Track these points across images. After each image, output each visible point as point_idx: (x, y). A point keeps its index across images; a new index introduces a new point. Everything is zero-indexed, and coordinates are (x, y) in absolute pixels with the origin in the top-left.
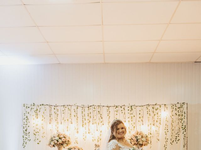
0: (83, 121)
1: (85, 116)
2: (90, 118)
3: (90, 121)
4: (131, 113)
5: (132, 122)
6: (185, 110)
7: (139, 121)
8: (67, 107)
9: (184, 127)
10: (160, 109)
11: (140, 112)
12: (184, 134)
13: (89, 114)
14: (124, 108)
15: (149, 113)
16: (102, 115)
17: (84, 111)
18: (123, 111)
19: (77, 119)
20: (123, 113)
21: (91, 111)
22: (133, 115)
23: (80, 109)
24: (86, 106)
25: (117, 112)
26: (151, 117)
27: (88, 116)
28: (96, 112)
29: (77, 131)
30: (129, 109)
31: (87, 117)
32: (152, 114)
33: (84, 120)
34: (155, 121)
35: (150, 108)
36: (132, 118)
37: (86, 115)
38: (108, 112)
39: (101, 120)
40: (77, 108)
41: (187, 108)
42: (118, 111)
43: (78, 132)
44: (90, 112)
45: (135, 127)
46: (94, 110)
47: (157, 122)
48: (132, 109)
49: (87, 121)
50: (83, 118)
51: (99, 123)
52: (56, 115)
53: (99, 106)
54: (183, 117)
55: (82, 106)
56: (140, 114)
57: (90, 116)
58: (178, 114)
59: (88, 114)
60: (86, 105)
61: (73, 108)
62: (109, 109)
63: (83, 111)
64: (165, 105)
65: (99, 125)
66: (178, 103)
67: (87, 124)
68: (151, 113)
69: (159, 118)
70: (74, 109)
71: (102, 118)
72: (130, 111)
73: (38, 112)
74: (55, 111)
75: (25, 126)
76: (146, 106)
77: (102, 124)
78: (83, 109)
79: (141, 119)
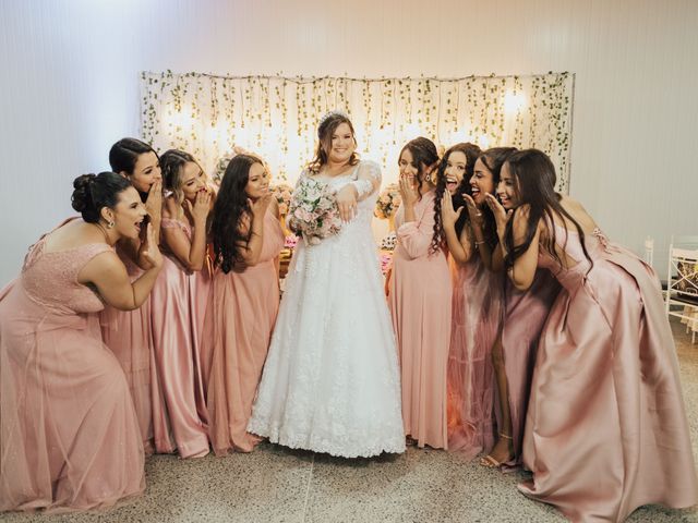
0: (299, 119)
1: (304, 106)
2: (319, 110)
4: (426, 99)
5: (429, 125)
6: (568, 93)
7: (446, 121)
8: (257, 80)
9: (562, 137)
10: (503, 88)
11: (450, 97)
12: (562, 155)
13: (316, 101)
14: (408, 86)
15: (475, 99)
16: (349, 105)
17: (303, 92)
18: (406, 95)
19: (284, 114)
20: (406, 99)
21: (320, 92)
22: (430, 106)
23: (291, 88)
24: (308, 79)
25: (389, 95)
26: (477, 110)
27: (313, 105)
28: (333, 94)
29: (284, 147)
30: (421, 87)
31: (309, 110)
32: (482, 103)
33: (302, 116)
34: (489, 122)
35: (477, 86)
36: (428, 113)
37: (309, 103)
38: (366, 97)
40: (285, 84)
41: (574, 86)
42: (392, 94)
43: (286, 149)
44: (319, 97)
46: (330, 89)
47: (493, 123)
48: (429, 88)
49: (310, 120)
50: (299, 112)
52: (229, 103)
53: (342, 79)
54: (561, 112)
55: (298, 80)
56: (449, 101)
57: (319, 107)
58: (548, 102)
59: (314, 100)
60: (308, 75)
61: (273, 84)
62: (368, 88)
63: (300, 91)
64: (516, 78)
66: (550, 73)
68: (479, 99)
69: (500, 112)
70: (277, 88)
71: (349, 112)
72: (422, 92)
73: (181, 93)
74: (227, 91)
75: (146, 131)
76: (465, 81)
78: (301, 86)
79: (452, 114)
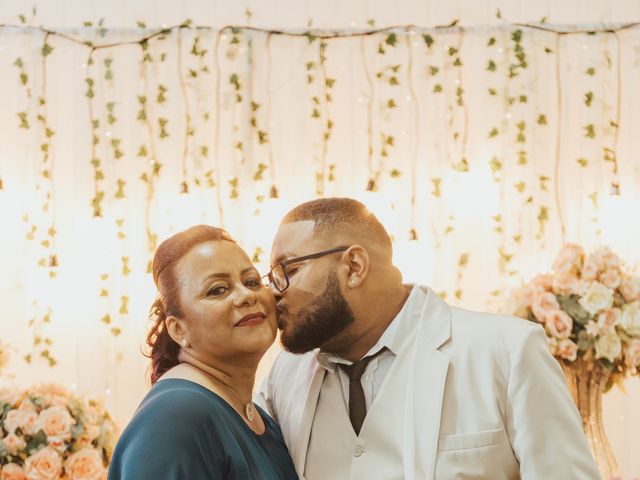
0: (96, 163)
1: (112, 120)
2: (164, 134)
3: (157, 168)
4: (515, 94)
5: (528, 174)
7: (583, 163)
11: (590, 84)
13: (152, 100)
14: (452, 51)
16: (259, 115)
17: (109, 76)
18: (449, 78)
19: (45, 148)
20: (450, 96)
21: (165, 73)
22: (527, 113)
23: (69, 61)
24: (123, 32)
25: (393, 81)
27: (143, 116)
28: (207, 81)
30: (497, 52)
31: (131, 133)
33: (104, 152)
36: (521, 138)
37: (127, 110)
39: (260, 155)
40: (46, 50)
42: (400, 76)
43: (54, 263)
44: (162, 89)
45: (552, 214)
46: (194, 63)
48: (521, 57)
49: (131, 168)
50: (96, 141)
51: (234, 183)
53: (235, 30)
55: (90, 35)
56: (589, 98)
57: (162, 122)
59: (143, 100)
61: (10, 49)
62: (323, 59)
63: (97, 72)
65: (234, 195)
67: (135, 189)
70: (19, 63)
71: (262, 137)
72: (502, 70)
77: (263, 187)
78: (99, 56)
79: (603, 140)
